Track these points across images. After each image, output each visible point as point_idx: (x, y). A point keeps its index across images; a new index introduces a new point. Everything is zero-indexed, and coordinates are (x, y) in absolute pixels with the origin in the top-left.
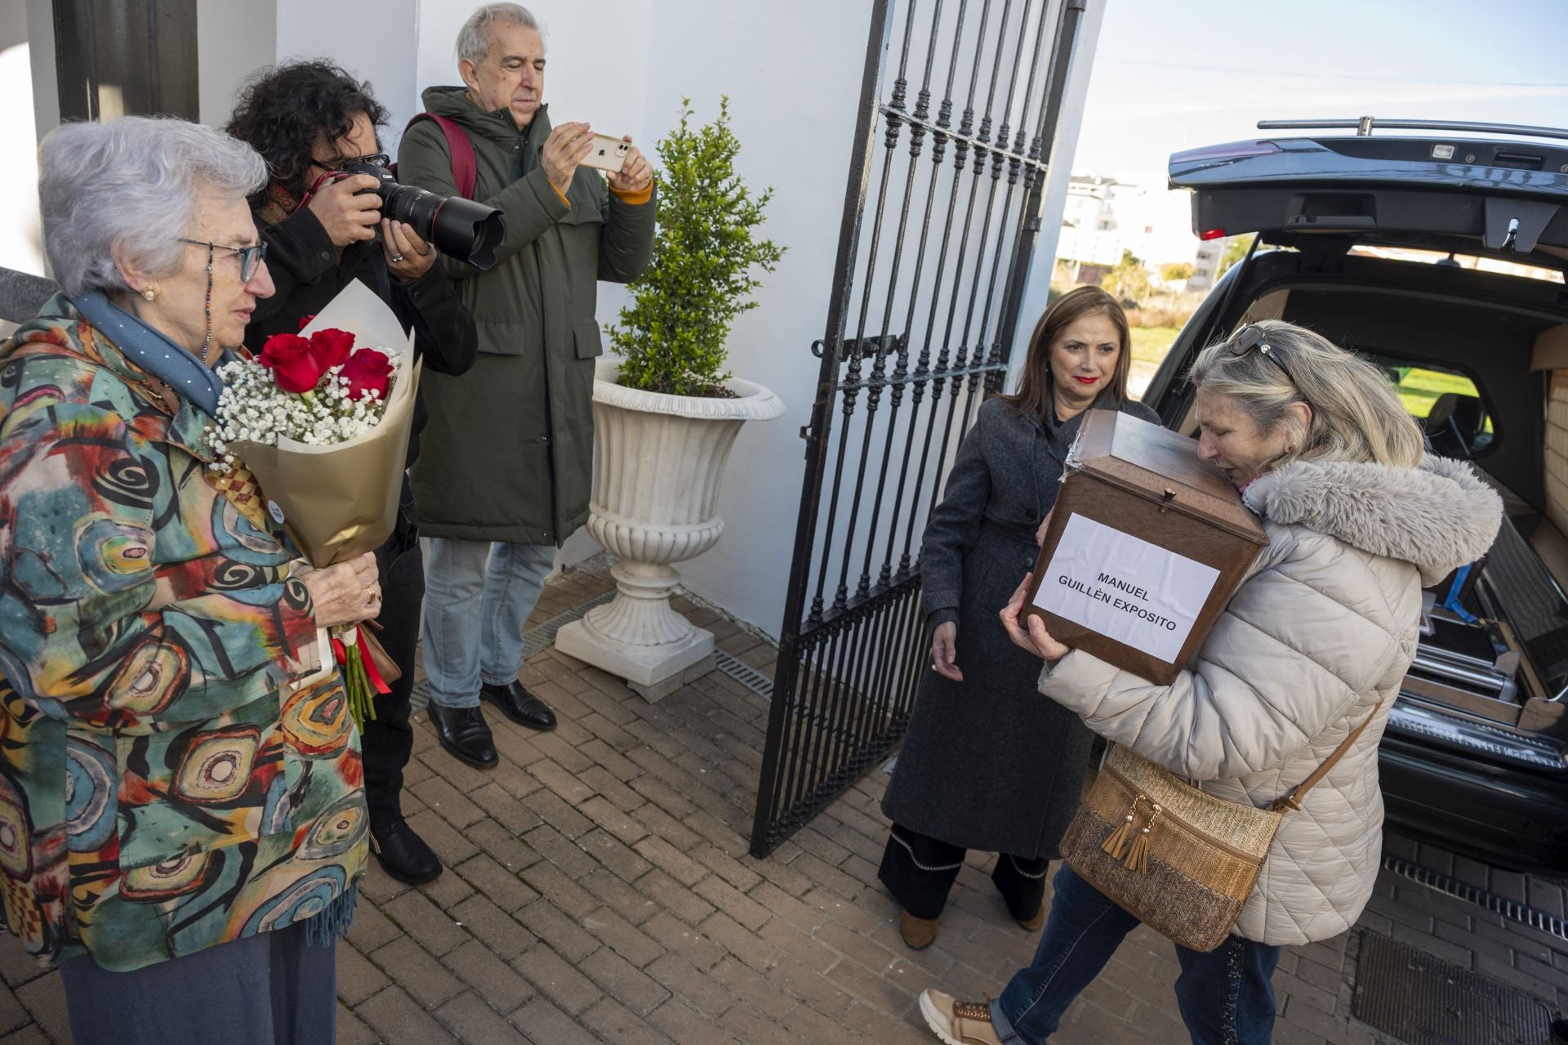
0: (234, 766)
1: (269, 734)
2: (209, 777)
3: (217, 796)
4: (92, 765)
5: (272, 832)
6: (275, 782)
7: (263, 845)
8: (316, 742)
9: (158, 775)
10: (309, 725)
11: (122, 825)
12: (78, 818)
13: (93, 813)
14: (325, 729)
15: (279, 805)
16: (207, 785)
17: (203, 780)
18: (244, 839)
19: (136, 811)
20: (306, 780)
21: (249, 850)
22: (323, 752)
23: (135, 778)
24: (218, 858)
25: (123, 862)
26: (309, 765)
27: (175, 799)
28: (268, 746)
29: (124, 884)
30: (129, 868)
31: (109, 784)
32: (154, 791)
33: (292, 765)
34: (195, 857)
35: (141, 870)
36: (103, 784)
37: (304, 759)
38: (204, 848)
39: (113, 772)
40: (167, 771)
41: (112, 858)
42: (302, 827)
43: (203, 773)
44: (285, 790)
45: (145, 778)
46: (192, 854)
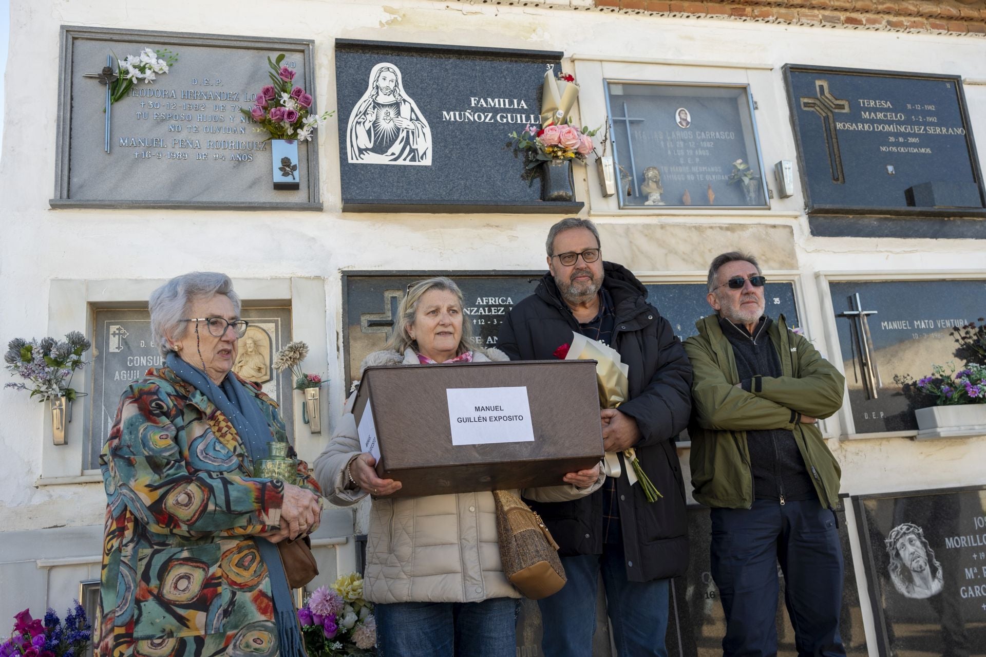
0: (189, 583)
1: (214, 570)
2: (176, 587)
3: (180, 600)
4: (127, 577)
5: (213, 632)
6: (215, 600)
7: (208, 641)
8: (239, 580)
9: (154, 583)
10: (235, 569)
11: (136, 612)
12: (119, 607)
13: (125, 605)
14: (245, 573)
15: (217, 615)
16: (175, 592)
17: (172, 589)
18: (196, 633)
19: (142, 604)
20: (232, 602)
21: (200, 641)
22: (244, 587)
23: (143, 584)
24: (182, 643)
25: (135, 635)
26: (234, 594)
27: (161, 600)
28: (213, 577)
29: (135, 648)
30: (138, 639)
31: (132, 588)
32: (150, 592)
33: (225, 592)
34: (171, 639)
35: (144, 641)
36: (130, 587)
37: (231, 589)
38: (175, 635)
39: (134, 581)
40: (158, 582)
41: (130, 631)
42: (230, 633)
43: (173, 585)
44: (221, 606)
45: (148, 585)
46: (168, 637)
